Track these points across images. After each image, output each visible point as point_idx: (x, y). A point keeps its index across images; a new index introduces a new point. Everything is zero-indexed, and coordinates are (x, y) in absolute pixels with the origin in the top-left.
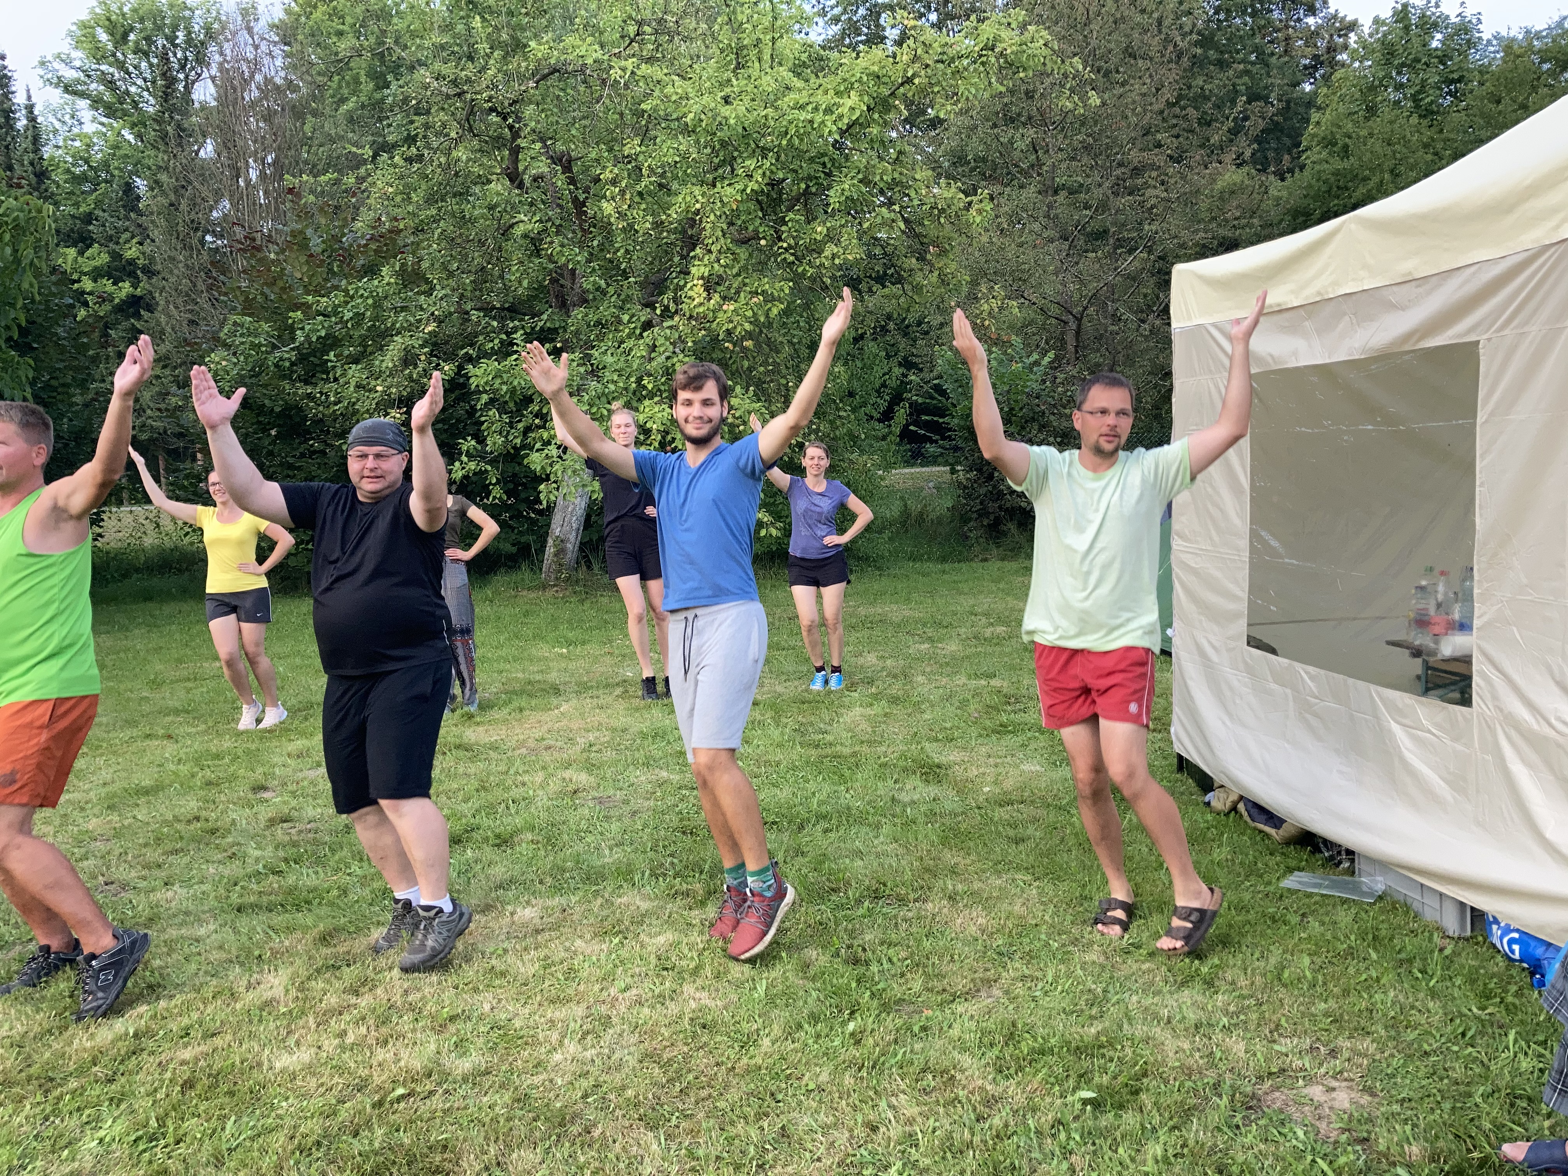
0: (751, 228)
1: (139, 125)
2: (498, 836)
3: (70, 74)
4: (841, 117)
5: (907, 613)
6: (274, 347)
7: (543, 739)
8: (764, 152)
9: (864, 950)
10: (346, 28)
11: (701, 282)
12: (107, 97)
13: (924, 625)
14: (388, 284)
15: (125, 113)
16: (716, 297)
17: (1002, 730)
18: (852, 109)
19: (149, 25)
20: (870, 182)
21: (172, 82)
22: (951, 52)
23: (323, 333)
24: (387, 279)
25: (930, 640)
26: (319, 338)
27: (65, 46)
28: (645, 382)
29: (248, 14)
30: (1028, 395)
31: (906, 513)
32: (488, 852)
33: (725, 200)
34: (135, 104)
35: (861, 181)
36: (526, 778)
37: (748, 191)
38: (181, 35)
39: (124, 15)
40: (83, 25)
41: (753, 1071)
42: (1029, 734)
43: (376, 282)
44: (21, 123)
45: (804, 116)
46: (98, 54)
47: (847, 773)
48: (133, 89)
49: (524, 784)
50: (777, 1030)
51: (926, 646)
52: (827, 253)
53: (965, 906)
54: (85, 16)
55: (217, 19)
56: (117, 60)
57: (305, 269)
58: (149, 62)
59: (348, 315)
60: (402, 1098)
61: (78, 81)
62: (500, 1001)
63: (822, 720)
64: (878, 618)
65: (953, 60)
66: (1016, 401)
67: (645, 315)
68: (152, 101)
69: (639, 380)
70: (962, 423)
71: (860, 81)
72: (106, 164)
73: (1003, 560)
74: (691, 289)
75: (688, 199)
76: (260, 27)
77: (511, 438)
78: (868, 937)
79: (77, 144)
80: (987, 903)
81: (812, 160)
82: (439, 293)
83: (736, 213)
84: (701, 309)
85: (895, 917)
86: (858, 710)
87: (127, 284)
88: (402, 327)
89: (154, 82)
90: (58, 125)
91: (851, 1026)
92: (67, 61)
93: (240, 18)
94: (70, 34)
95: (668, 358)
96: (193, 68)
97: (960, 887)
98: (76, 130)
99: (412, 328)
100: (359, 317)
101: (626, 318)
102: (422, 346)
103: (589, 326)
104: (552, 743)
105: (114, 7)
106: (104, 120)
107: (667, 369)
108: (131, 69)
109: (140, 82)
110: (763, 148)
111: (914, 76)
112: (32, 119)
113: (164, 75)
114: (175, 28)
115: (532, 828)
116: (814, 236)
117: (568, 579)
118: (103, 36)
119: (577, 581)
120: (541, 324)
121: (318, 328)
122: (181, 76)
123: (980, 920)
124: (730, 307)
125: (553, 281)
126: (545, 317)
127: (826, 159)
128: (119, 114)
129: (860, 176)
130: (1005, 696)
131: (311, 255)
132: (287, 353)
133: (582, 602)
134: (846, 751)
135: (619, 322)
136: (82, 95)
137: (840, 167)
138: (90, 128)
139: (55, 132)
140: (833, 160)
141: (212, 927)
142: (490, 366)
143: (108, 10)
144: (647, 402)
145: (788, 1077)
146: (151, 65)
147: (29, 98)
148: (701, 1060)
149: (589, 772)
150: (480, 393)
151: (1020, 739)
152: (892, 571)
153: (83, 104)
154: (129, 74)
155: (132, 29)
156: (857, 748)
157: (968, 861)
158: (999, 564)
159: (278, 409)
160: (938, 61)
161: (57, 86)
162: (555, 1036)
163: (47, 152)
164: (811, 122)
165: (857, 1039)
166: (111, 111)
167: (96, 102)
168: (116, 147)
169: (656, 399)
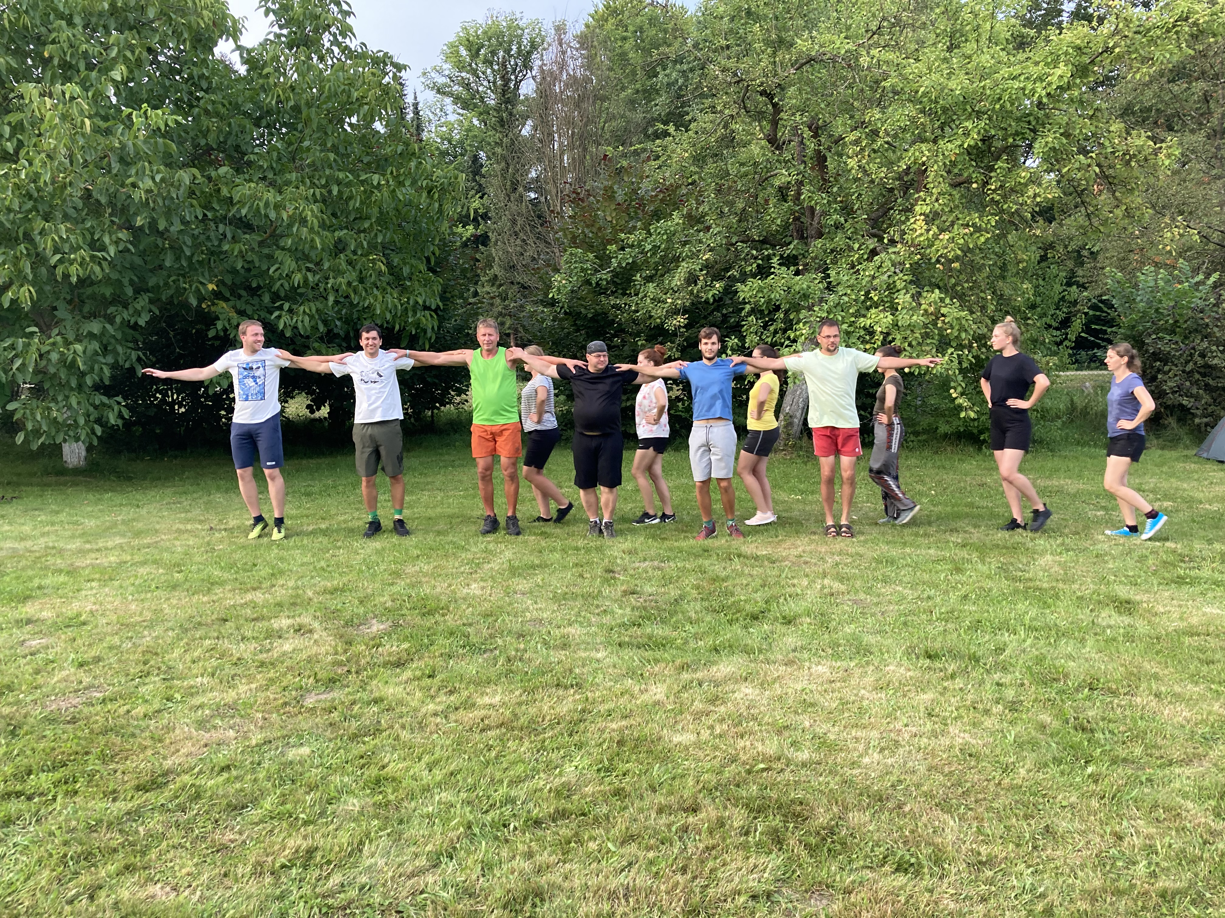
0: (966, 175)
1: (484, 114)
2: (784, 618)
3: (441, 80)
4: (1050, 84)
5: (1081, 486)
6: (596, 271)
7: (801, 556)
8: (979, 114)
9: (1088, 722)
10: (629, 34)
11: (922, 217)
12: (464, 94)
13: (1097, 497)
14: (677, 224)
15: (475, 106)
16: (935, 229)
17: (1180, 581)
18: (1061, 77)
19: (494, 41)
20: (1070, 135)
21: (506, 81)
22: (1148, 25)
23: (630, 261)
24: (677, 221)
25: (1104, 508)
26: (628, 264)
27: (438, 61)
28: (872, 295)
29: (560, 29)
30: (1193, 309)
31: (1072, 408)
32: (780, 628)
33: (946, 153)
34: (482, 99)
35: (1061, 135)
36: (795, 581)
37: (966, 146)
38: (514, 48)
39: (478, 36)
40: (451, 46)
41: (1014, 788)
42: (1206, 586)
43: (669, 223)
44: (410, 116)
45: (1016, 84)
46: (460, 66)
47: (1050, 601)
48: (480, 89)
49: (794, 586)
50: (1029, 764)
51: (1102, 513)
52: (1031, 193)
53: (1169, 703)
54: (452, 38)
55: (539, 34)
56: (472, 69)
57: (614, 214)
58: (492, 68)
59: (648, 247)
60: (763, 770)
61: (446, 85)
62: (815, 721)
63: (1021, 562)
64: (1056, 489)
65: (1149, 30)
66: (1181, 315)
67: (872, 243)
68: (493, 96)
69: (867, 293)
70: (1129, 333)
71: (1066, 53)
72: (461, 142)
73: (1162, 448)
74: (915, 223)
75: (917, 154)
76: (568, 37)
77: (764, 337)
78: (1090, 714)
79: (444, 129)
80: (1189, 701)
81: (1018, 120)
82: (715, 230)
83: (954, 164)
84: (922, 239)
85: (1111, 702)
86: (1049, 557)
87: (471, 227)
88: (687, 256)
89: (494, 82)
90: (431, 116)
91: (1090, 770)
92: (440, 72)
93: (553, 32)
94: (443, 52)
95: (889, 277)
96: (521, 71)
97: (1163, 689)
98: (443, 120)
99: (694, 255)
100: (656, 248)
101: (856, 246)
102: (701, 270)
103: (825, 251)
104: (808, 559)
105: (472, 31)
106: (461, 111)
107: (889, 285)
108: (481, 74)
109: (485, 83)
110: (978, 112)
111: (1114, 47)
112: (416, 112)
113: (502, 78)
114: (511, 42)
115: (809, 615)
116: (1018, 179)
117: (794, 446)
118: (464, 52)
119: (801, 448)
120: (788, 252)
121: (627, 257)
122: (513, 77)
123: (1184, 714)
124: (945, 236)
125: (796, 219)
126: (792, 246)
127: (1032, 118)
128: (471, 107)
129: (1062, 131)
130: (1180, 555)
131: (619, 204)
132: (605, 275)
133: (805, 463)
134: (1045, 585)
135: (850, 249)
136: (450, 94)
137: (1043, 125)
138: (452, 118)
139: (430, 121)
140: (1037, 119)
141: (605, 654)
142: (755, 283)
143: (468, 34)
144: (873, 311)
145: (1044, 796)
146: (493, 71)
147: (416, 98)
148: (973, 777)
149: (841, 582)
150: (746, 303)
151: (1197, 589)
152: (1063, 453)
153: (448, 100)
154: (479, 77)
155: (483, 46)
156: (1054, 584)
157: (1166, 672)
158: (1159, 452)
159: (590, 315)
160: (1135, 33)
161: (433, 89)
162: (861, 747)
163: (425, 135)
164: (1023, 89)
165: (1095, 778)
166: (466, 105)
167: (457, 99)
168: (468, 130)
169: (881, 308)
